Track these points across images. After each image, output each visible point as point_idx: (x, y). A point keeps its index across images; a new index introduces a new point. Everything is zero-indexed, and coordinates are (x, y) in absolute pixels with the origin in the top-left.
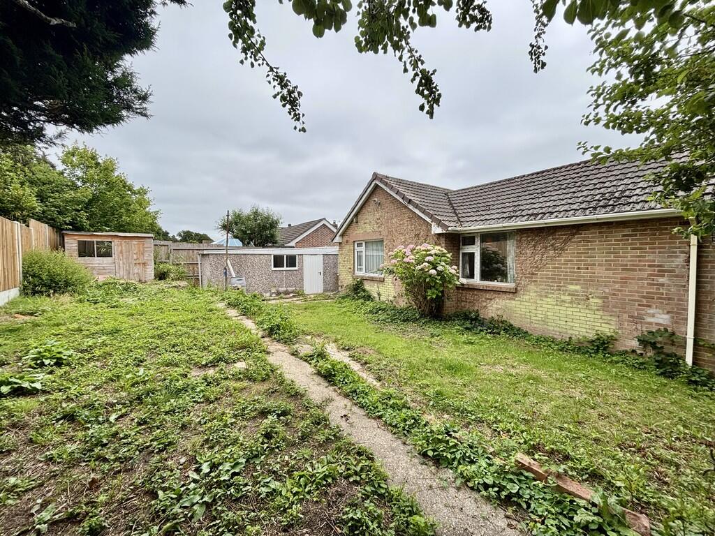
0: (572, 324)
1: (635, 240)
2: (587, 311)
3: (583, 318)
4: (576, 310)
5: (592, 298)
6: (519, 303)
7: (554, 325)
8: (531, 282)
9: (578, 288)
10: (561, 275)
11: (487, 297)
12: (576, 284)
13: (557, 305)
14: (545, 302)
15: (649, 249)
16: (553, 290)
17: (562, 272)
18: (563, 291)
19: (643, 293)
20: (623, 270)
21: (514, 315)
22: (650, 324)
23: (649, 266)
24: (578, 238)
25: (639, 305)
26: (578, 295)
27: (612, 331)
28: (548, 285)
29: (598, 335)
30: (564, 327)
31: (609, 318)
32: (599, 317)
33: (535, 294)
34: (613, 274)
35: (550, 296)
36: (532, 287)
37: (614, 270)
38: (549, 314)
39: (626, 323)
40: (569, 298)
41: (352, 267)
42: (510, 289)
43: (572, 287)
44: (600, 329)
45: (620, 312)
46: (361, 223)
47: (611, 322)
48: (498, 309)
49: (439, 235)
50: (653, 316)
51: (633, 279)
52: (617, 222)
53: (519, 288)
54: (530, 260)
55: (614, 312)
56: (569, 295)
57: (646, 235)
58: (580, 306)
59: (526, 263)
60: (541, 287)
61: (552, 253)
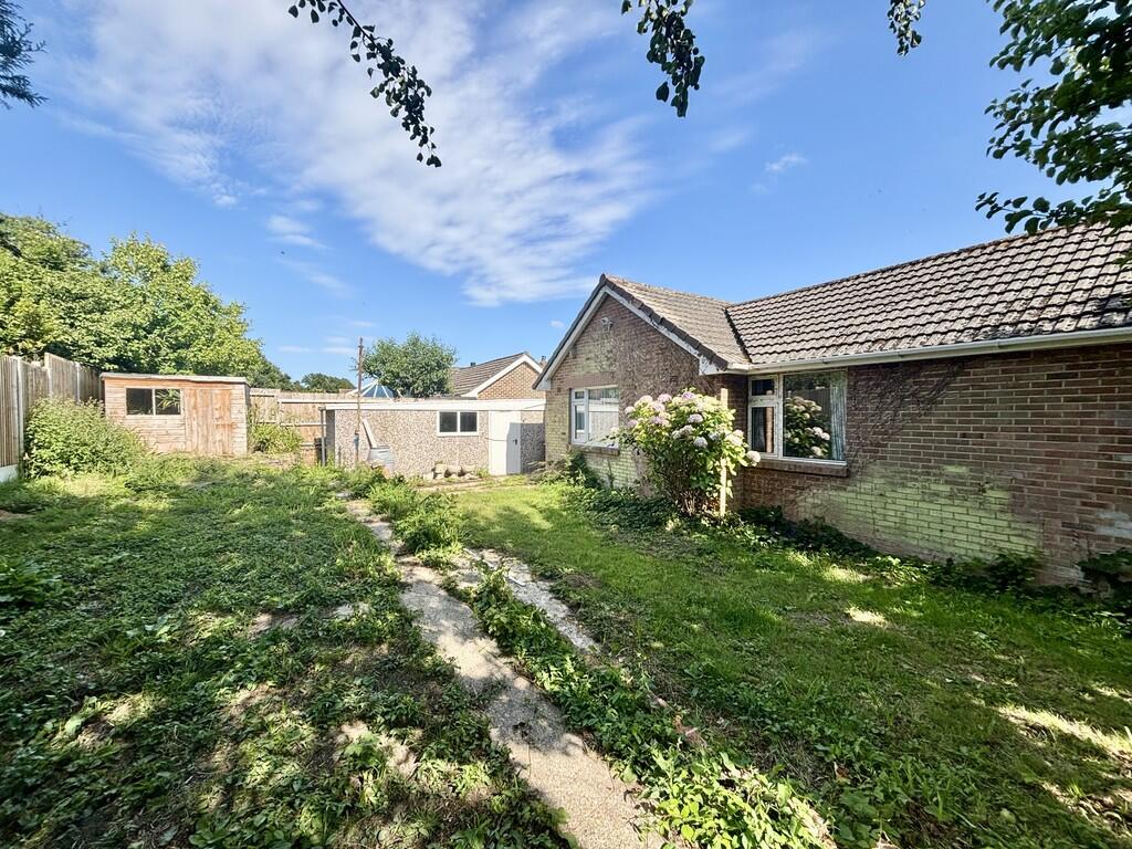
0: (952, 536)
1: (1074, 384)
2: (982, 513)
3: (974, 526)
4: (960, 510)
5: (992, 488)
6: (853, 495)
7: (917, 535)
8: (876, 458)
9: (963, 470)
10: (930, 448)
11: (797, 483)
12: (960, 464)
13: (924, 501)
14: (900, 496)
15: (1102, 400)
16: (916, 473)
17: (933, 441)
18: (935, 475)
19: (1091, 481)
20: (1049, 438)
21: (845, 516)
22: (1106, 538)
23: (1102, 432)
24: (961, 381)
25: (1084, 504)
26: (964, 484)
27: (1030, 549)
28: (904, 466)
29: (1004, 556)
30: (938, 540)
31: (1024, 526)
32: (1005, 524)
33: (882, 481)
34: (1032, 445)
35: (910, 484)
36: (876, 468)
37: (1033, 438)
38: (909, 515)
39: (1058, 537)
40: (946, 488)
41: (567, 431)
42: (838, 471)
43: (951, 469)
44: (1008, 545)
45: (1046, 515)
46: (581, 360)
47: (1028, 534)
48: (815, 506)
49: (713, 377)
50: (1111, 524)
51: (1071, 455)
52: (1037, 352)
53: (853, 470)
54: (872, 421)
55: (1034, 515)
56: (947, 482)
57: (1094, 375)
58: (968, 504)
59: (866, 427)
60: (893, 468)
61: (912, 408)
